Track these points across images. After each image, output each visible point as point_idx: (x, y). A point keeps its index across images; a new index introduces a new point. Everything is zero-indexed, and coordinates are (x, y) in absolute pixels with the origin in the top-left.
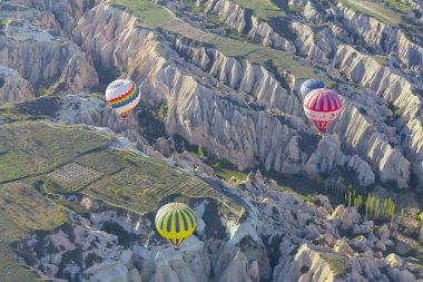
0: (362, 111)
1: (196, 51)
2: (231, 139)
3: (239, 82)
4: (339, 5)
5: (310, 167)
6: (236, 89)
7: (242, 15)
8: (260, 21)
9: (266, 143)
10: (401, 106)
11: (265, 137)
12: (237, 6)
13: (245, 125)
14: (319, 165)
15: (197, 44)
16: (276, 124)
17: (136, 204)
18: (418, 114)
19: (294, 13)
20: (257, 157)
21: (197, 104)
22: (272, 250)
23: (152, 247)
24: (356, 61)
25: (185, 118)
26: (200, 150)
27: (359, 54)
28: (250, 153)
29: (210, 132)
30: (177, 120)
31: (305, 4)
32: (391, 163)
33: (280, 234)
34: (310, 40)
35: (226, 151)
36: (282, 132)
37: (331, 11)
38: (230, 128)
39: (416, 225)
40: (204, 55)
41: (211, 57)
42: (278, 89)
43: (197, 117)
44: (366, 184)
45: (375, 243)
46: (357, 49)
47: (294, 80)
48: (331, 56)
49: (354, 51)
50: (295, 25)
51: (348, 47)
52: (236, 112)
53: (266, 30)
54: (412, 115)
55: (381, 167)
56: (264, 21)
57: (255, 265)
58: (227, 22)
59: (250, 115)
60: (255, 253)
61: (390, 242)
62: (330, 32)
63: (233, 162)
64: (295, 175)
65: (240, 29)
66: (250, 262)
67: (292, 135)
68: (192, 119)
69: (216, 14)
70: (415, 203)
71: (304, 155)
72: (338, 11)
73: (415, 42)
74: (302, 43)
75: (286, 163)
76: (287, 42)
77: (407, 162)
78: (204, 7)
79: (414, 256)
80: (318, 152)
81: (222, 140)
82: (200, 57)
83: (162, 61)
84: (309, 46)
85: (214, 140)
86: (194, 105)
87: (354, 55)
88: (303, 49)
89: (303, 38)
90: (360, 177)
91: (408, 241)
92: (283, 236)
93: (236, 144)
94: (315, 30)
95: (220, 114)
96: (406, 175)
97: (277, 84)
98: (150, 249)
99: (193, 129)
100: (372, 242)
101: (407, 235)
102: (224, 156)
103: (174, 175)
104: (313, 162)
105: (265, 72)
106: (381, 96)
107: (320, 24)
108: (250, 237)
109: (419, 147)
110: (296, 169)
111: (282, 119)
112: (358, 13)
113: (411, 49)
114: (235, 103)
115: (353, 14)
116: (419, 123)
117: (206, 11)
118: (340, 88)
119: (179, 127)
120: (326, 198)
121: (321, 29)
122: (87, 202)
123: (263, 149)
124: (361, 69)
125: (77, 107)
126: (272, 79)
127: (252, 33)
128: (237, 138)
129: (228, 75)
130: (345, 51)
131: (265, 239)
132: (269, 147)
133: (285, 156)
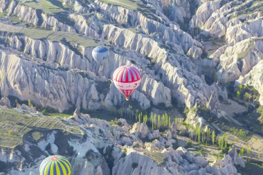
0: (133, 62)
1: (11, 39)
2: (51, 92)
3: (46, 55)
4: (95, 2)
5: (107, 102)
6: (45, 60)
7: (35, 13)
8: (48, 16)
9: (74, 92)
10: (154, 57)
11: (73, 88)
12: (30, 9)
13: (58, 81)
14: (113, 101)
15: (11, 34)
16: (79, 78)
17: (6, 141)
18: (167, 60)
19: (68, 9)
20: (70, 102)
21: (22, 72)
22: (107, 157)
23: (25, 169)
24: (118, 33)
25: (15, 83)
26: (29, 103)
27: (119, 29)
28: (65, 100)
29: (35, 90)
30: (9, 85)
31: (74, 3)
32: (159, 92)
33: (111, 145)
34: (84, 24)
35: (49, 101)
36: (84, 83)
37: (91, 5)
38: (49, 85)
39: (184, 128)
40: (18, 41)
41: (23, 41)
42: (74, 56)
43: (24, 81)
44: (146, 108)
45: (165, 143)
46: (116, 26)
47: (83, 49)
48: (100, 32)
49: (115, 27)
50: (72, 16)
51: (110, 25)
52: (51, 74)
54: (164, 61)
55: (153, 96)
56: (51, 15)
57: (99, 169)
58: (25, 20)
59: (60, 75)
60: (97, 161)
61: (174, 141)
62: (96, 18)
63: (55, 107)
64: (98, 110)
65: (35, 22)
66: (96, 168)
67: (91, 83)
68: (20, 83)
69: (16, 16)
70: (180, 115)
71: (102, 96)
72: (96, 5)
73: (150, 18)
74: (79, 27)
75: (91, 103)
76: (69, 27)
77: (169, 90)
78: (7, 12)
79: (191, 147)
80: (111, 92)
81: (44, 93)
82: (15, 43)
84: (84, 28)
85: (39, 95)
86: (20, 73)
87: (115, 29)
88: (81, 30)
89: (79, 23)
90: (141, 104)
91: (183, 138)
92: (113, 146)
93: (54, 95)
94: (86, 18)
95: (40, 76)
96: (169, 98)
97: (73, 53)
98: (24, 171)
99: (22, 90)
100: (163, 143)
101: (181, 135)
102: (47, 104)
103: (27, 118)
104: (109, 99)
105: (63, 47)
106: (139, 52)
107: (88, 13)
108: (92, 151)
109: (174, 80)
110: (98, 106)
111: (82, 74)
112: (109, 5)
113: (148, 23)
114: (49, 68)
115: (107, 5)
116: (170, 65)
117: (8, 14)
118: (115, 50)
119: (11, 90)
120: (124, 120)
121: (90, 16)
123: (73, 96)
124: (122, 38)
126: (69, 50)
127: (44, 24)
128: (55, 91)
129: (37, 52)
130: (108, 28)
131: (101, 150)
132: (77, 94)
133: (89, 98)
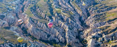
0: (58, 31)
5: (49, 39)
6: (40, 27)
12: (44, 14)
15: (35, 20)
17: (15, 43)
18: (68, 32)
20: (41, 38)
21: (32, 29)
25: (30, 31)
26: (32, 36)
31: (56, 14)
32: (62, 39)
38: (37, 33)
41: (37, 22)
43: (32, 31)
48: (57, 22)
50: (53, 17)
51: (60, 21)
53: (48, 18)
55: (60, 40)
56: (48, 16)
58: (42, 16)
59: (40, 31)
62: (58, 18)
63: (37, 38)
64: (46, 41)
65: (44, 17)
67: (46, 35)
73: (72, 20)
75: (45, 39)
76: (51, 20)
77: (64, 39)
80: (50, 37)
81: (35, 35)
82: (35, 22)
83: (29, 22)
84: (54, 21)
89: (53, 19)
90: (56, 41)
93: (37, 36)
94: (55, 18)
95: (35, 31)
96: (64, 41)
97: (46, 27)
99: (31, 33)
102: (35, 37)
105: (44, 25)
109: (66, 37)
111: (45, 32)
117: (40, 14)
120: (49, 44)
122: (8, 41)
124: (61, 24)
125: (13, 28)
127: (46, 18)
129: (39, 25)
132: (43, 36)
133: (45, 38)
